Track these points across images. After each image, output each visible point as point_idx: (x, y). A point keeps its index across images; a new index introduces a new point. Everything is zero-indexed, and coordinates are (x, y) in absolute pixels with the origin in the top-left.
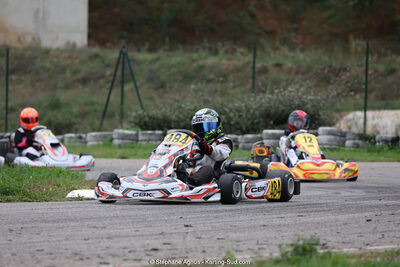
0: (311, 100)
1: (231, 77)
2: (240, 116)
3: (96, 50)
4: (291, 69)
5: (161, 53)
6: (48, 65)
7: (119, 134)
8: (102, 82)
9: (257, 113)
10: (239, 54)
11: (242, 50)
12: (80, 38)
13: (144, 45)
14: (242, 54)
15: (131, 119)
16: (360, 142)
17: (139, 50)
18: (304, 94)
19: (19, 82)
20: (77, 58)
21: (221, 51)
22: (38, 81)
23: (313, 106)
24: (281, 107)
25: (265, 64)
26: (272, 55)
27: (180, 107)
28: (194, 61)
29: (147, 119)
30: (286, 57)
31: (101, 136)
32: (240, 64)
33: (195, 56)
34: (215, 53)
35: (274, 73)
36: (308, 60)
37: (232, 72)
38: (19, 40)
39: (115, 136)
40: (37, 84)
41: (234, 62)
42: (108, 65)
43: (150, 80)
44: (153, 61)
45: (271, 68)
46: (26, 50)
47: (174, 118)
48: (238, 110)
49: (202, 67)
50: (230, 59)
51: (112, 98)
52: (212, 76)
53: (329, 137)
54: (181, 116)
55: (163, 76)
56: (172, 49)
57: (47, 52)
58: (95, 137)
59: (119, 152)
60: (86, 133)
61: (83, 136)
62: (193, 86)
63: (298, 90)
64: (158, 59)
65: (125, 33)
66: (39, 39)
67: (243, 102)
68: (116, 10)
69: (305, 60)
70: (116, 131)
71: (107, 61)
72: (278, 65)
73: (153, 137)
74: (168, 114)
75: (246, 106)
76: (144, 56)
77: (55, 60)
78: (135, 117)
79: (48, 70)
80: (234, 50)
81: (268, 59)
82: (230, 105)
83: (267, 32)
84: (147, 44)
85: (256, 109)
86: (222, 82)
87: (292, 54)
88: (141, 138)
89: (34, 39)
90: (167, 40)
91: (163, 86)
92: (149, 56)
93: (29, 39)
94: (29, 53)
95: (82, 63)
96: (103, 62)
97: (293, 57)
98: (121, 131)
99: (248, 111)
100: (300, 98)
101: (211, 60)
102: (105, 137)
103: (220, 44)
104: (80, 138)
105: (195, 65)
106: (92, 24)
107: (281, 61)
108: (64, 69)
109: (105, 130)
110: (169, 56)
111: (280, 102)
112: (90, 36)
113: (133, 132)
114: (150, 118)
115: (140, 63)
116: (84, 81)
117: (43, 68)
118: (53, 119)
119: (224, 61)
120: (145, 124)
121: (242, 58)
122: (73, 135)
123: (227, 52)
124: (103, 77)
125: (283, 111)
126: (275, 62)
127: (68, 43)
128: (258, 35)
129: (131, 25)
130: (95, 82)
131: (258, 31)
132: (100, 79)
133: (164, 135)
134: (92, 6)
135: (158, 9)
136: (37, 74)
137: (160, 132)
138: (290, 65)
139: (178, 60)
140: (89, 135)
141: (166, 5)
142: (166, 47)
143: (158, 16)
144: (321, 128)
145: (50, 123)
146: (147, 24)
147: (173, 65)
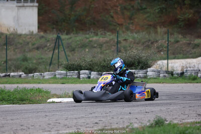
0: (144, 56)
1: (104, 45)
3: (42, 34)
4: (132, 42)
5: (72, 35)
6: (21, 41)
7: (58, 73)
8: (46, 49)
10: (107, 35)
11: (109, 33)
12: (34, 28)
14: (109, 35)
16: (167, 75)
17: (62, 34)
20: (34, 38)
21: (99, 34)
22: (16, 49)
24: (130, 59)
25: (119, 39)
26: (123, 35)
27: (85, 60)
28: (88, 38)
29: (70, 66)
30: (129, 36)
31: (51, 74)
32: (108, 39)
33: (87, 36)
34: (97, 35)
35: (124, 43)
36: (139, 37)
37: (105, 43)
38: (8, 30)
39: (57, 74)
40: (16, 50)
41: (106, 39)
42: (48, 41)
43: (68, 47)
44: (68, 39)
45: (122, 41)
46: (10, 35)
49: (91, 41)
50: (103, 38)
52: (95, 45)
53: (152, 73)
55: (73, 45)
57: (20, 35)
58: (48, 74)
59: (61, 81)
60: (44, 73)
61: (42, 74)
62: (87, 50)
64: (71, 38)
65: (54, 26)
66: (17, 30)
68: (50, 16)
69: (137, 37)
70: (57, 71)
71: (48, 39)
72: (125, 40)
73: (74, 74)
76: (64, 37)
77: (24, 39)
78: (65, 65)
79: (21, 44)
80: (105, 33)
83: (118, 24)
86: (100, 48)
87: (131, 35)
88: (68, 74)
89: (14, 29)
90: (74, 29)
91: (74, 50)
92: (67, 37)
93: (12, 30)
94: (12, 36)
95: (36, 40)
96: (46, 39)
101: (95, 38)
102: (53, 74)
103: (99, 31)
104: (41, 75)
105: (88, 40)
106: (40, 23)
107: (127, 38)
108: (28, 43)
109: (52, 71)
111: (130, 57)
112: (39, 28)
113: (65, 72)
114: (72, 65)
115: (63, 40)
116: (38, 48)
117: (18, 42)
119: (101, 39)
120: (70, 68)
121: (109, 37)
122: (38, 74)
123: (102, 34)
124: (46, 46)
125: (131, 61)
126: (124, 38)
127: (30, 31)
128: (115, 26)
129: (57, 22)
130: (43, 48)
131: (115, 24)
132: (44, 47)
133: (79, 73)
134: (39, 14)
135: (69, 15)
136: (16, 46)
137: (77, 72)
138: (131, 40)
139: (80, 38)
140: (45, 73)
141: (73, 13)
142: (75, 32)
143: (70, 18)
144: (149, 69)
145: (26, 68)
146: (64, 22)
147: (78, 41)
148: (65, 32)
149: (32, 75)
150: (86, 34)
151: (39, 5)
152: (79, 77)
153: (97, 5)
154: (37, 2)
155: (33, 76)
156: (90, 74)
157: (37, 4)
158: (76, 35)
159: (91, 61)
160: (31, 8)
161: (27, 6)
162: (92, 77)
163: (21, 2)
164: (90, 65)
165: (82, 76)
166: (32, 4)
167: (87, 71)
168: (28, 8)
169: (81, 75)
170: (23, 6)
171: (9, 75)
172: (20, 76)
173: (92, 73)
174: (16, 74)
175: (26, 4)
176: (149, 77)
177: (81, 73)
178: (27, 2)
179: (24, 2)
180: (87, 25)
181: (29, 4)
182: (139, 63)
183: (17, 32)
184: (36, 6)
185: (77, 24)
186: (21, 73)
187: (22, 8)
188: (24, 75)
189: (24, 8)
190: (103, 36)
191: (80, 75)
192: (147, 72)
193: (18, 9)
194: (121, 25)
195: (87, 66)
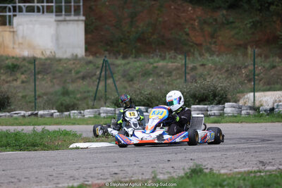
0: (221, 86)
1: (174, 73)
3: (91, 58)
4: (211, 67)
5: (130, 59)
6: (60, 68)
8: (94, 78)
10: (178, 59)
11: (180, 56)
12: (80, 51)
13: (120, 54)
14: (181, 59)
16: (251, 111)
17: (117, 58)
19: (43, 79)
20: (78, 64)
21: (168, 57)
23: (222, 89)
24: (202, 91)
25: (195, 65)
26: (199, 59)
27: (141, 93)
28: (152, 64)
30: (208, 60)
31: (93, 112)
32: (180, 65)
33: (151, 60)
34: (164, 59)
35: (200, 70)
36: (221, 61)
37: (175, 70)
38: (42, 53)
39: (101, 112)
40: (54, 81)
41: (176, 64)
42: (98, 68)
43: (124, 76)
44: (124, 65)
45: (198, 67)
46: (46, 59)
47: (137, 99)
49: (156, 67)
50: (172, 62)
51: (99, 88)
52: (162, 73)
53: (231, 109)
54: (142, 98)
55: (132, 73)
56: (137, 57)
57: (60, 60)
58: (89, 112)
60: (84, 110)
61: (82, 112)
62: (151, 80)
65: (108, 47)
66: (55, 52)
68: (102, 33)
69: (219, 62)
70: (102, 108)
71: (97, 65)
72: (203, 65)
74: (134, 97)
76: (119, 61)
77: (65, 65)
78: (113, 100)
79: (61, 72)
80: (175, 57)
83: (197, 44)
84: (122, 54)
86: (168, 76)
87: (210, 58)
88: (117, 112)
89: (51, 52)
90: (134, 51)
91: (132, 80)
92: (123, 62)
93: (48, 53)
94: (49, 61)
95: (81, 67)
96: (95, 65)
97: (212, 60)
98: (105, 108)
100: (214, 85)
101: (161, 64)
102: (96, 112)
103: (167, 53)
104: (80, 113)
105: (151, 66)
106: (87, 42)
108: (71, 71)
109: (96, 108)
110: (135, 61)
111: (202, 88)
112: (86, 50)
113: (113, 109)
115: (118, 66)
116: (83, 78)
117: (57, 70)
118: (63, 102)
119: (170, 64)
121: (179, 61)
122: (76, 112)
123: (171, 58)
124: (95, 75)
125: (204, 93)
126: (201, 63)
127: (73, 54)
128: (191, 46)
129: (112, 42)
130: (90, 78)
131: (191, 44)
132: (93, 76)
134: (87, 31)
135: (128, 32)
136: (54, 74)
138: (210, 65)
139: (141, 63)
140: (86, 111)
141: (133, 29)
142: (133, 56)
143: (129, 37)
144: (226, 104)
145: (62, 105)
146: (122, 41)
147: (138, 67)
149: (67, 113)
150: (149, 58)
151: (86, 18)
153: (166, 19)
154: (84, 15)
155: (69, 115)
156: (147, 112)
157: (83, 18)
158: (136, 59)
159: (150, 94)
160: (76, 23)
161: (70, 21)
163: (61, 15)
164: (148, 100)
166: (76, 18)
167: (143, 108)
168: (71, 22)
170: (65, 21)
171: (37, 114)
172: (52, 115)
173: (150, 110)
174: (46, 112)
175: (68, 18)
176: (226, 115)
178: (70, 15)
179: (65, 15)
180: (153, 46)
181: (72, 17)
182: (215, 96)
183: (55, 56)
184: (82, 20)
185: (139, 44)
187: (62, 23)
188: (58, 114)
189: (65, 23)
190: (173, 60)
192: (224, 107)
193: (58, 25)
194: (200, 45)
195: (143, 101)
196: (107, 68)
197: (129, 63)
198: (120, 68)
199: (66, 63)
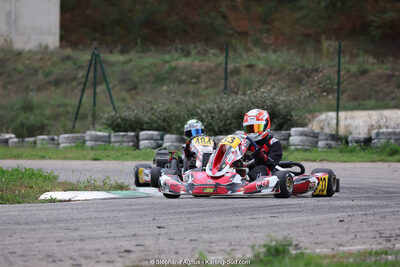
0: (284, 101)
1: (203, 78)
2: (212, 118)
3: (68, 51)
4: (263, 70)
5: (133, 55)
6: (20, 67)
8: (74, 83)
9: (229, 114)
10: (210, 55)
11: (213, 51)
12: (53, 40)
13: (116, 47)
14: (214, 55)
15: (103, 121)
16: (333, 143)
17: (111, 52)
18: (276, 95)
20: (49, 60)
21: (193, 52)
22: (10, 83)
23: (285, 107)
25: (238, 65)
26: (244, 56)
27: (152, 109)
28: (167, 62)
29: (119, 120)
30: (259, 58)
31: (74, 138)
32: (213, 65)
33: (167, 57)
34: (188, 54)
35: (246, 74)
36: (280, 60)
37: (204, 73)
39: (87, 138)
40: (9, 87)
41: (207, 63)
42: (81, 67)
43: (122, 81)
44: (123, 64)
45: (243, 69)
47: (146, 119)
48: (211, 111)
49: (174, 68)
50: (200, 61)
51: (84, 100)
52: (184, 77)
53: (301, 138)
54: (153, 117)
55: (135, 78)
56: (144, 51)
57: (19, 54)
58: (67, 138)
59: (92, 154)
60: (58, 135)
61: (56, 137)
62: (165, 88)
63: (270, 91)
65: (97, 35)
66: (11, 40)
67: (216, 103)
68: (88, 12)
69: (277, 61)
70: (88, 132)
71: (79, 63)
72: (250, 66)
73: (125, 139)
74: (141, 115)
75: (218, 107)
76: (116, 58)
77: (27, 62)
78: (107, 119)
79: (20, 72)
80: (206, 51)
81: (240, 60)
82: (202, 107)
83: (239, 33)
85: (228, 110)
86: (195, 83)
87: (263, 55)
88: (113, 140)
89: (6, 41)
90: (139, 41)
91: (135, 88)
92: (122, 58)
95: (54, 65)
96: (75, 64)
97: (265, 58)
98: (93, 133)
99: (221, 112)
100: (273, 99)
101: (183, 62)
102: (78, 138)
103: (192, 46)
104: (53, 139)
105: (167, 66)
106: (63, 26)
107: (254, 62)
108: (36, 71)
109: (78, 132)
110: (141, 58)
112: (62, 38)
113: (106, 134)
114: (122, 119)
115: (112, 65)
116: (57, 83)
117: (15, 69)
118: (25, 121)
119: (197, 63)
120: (117, 126)
121: (214, 59)
122: (45, 137)
123: (199, 53)
124: (75, 78)
126: (247, 63)
127: (40, 45)
128: (230, 35)
129: (103, 26)
130: (68, 83)
131: (229, 32)
132: (72, 80)
133: (137, 137)
135: (130, 11)
136: (9, 76)
137: (133, 134)
138: (262, 66)
139: (151, 61)
140: (62, 136)
141: (138, 7)
142: (140, 49)
143: (131, 18)
144: (293, 129)
145: (22, 125)
146: (118, 26)
147: (145, 67)
148: (119, 47)
149: (32, 139)
150: (164, 53)
152: (137, 146)
155: (35, 142)
156: (162, 139)
158: (142, 55)
159: (167, 111)
162: (166, 145)
164: (164, 120)
165: (143, 143)
167: (156, 133)
169: (141, 142)
172: (6, 141)
173: (167, 136)
176: (293, 147)
177: (140, 138)
180: (170, 34)
183: (11, 47)
185: (146, 31)
186: (7, 136)
188: (16, 140)
190: (202, 58)
191: (139, 141)
192: (290, 135)
194: (245, 34)
195: (156, 122)
196: (99, 67)
197: (130, 60)
198: (116, 68)
199: (29, 59)
